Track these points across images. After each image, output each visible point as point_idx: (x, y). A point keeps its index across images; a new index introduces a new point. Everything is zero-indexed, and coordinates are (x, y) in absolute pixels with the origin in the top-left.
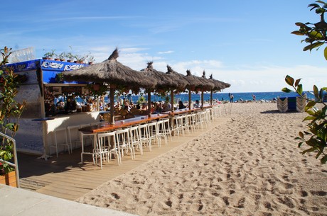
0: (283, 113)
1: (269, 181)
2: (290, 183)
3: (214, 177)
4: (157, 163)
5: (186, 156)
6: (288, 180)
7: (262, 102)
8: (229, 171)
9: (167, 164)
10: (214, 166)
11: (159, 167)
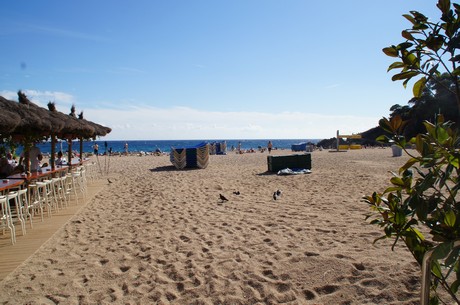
0: (180, 169)
1: (250, 283)
2: (280, 281)
3: (158, 293)
4: (25, 280)
5: (77, 257)
6: (275, 277)
7: (141, 155)
8: (173, 275)
9: (50, 278)
10: (141, 269)
11: (36, 289)
